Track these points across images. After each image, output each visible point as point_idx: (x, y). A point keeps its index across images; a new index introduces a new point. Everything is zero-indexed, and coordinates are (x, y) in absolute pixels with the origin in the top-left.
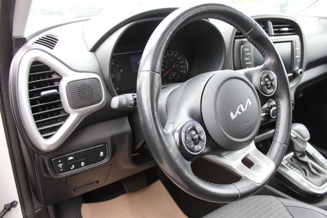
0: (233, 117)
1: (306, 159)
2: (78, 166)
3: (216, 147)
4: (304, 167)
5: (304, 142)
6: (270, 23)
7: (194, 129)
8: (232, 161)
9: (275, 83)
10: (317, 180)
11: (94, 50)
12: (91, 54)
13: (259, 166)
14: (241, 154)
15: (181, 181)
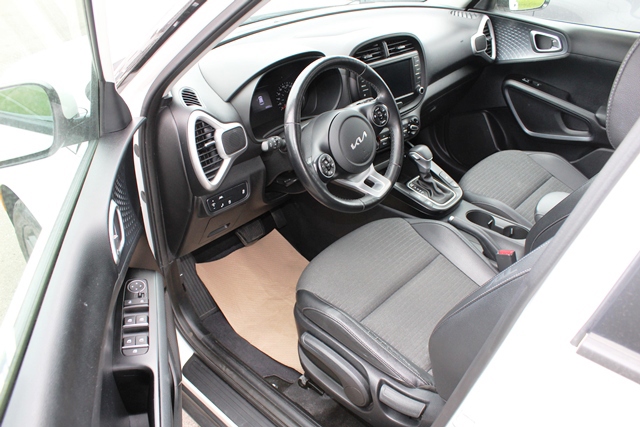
0: (353, 147)
1: (432, 180)
2: (226, 204)
3: (344, 173)
4: (430, 188)
5: (428, 163)
6: (385, 44)
7: (326, 159)
8: (357, 183)
9: (387, 114)
10: (440, 199)
11: (230, 101)
12: (226, 104)
13: (379, 185)
14: (364, 176)
15: (322, 198)
